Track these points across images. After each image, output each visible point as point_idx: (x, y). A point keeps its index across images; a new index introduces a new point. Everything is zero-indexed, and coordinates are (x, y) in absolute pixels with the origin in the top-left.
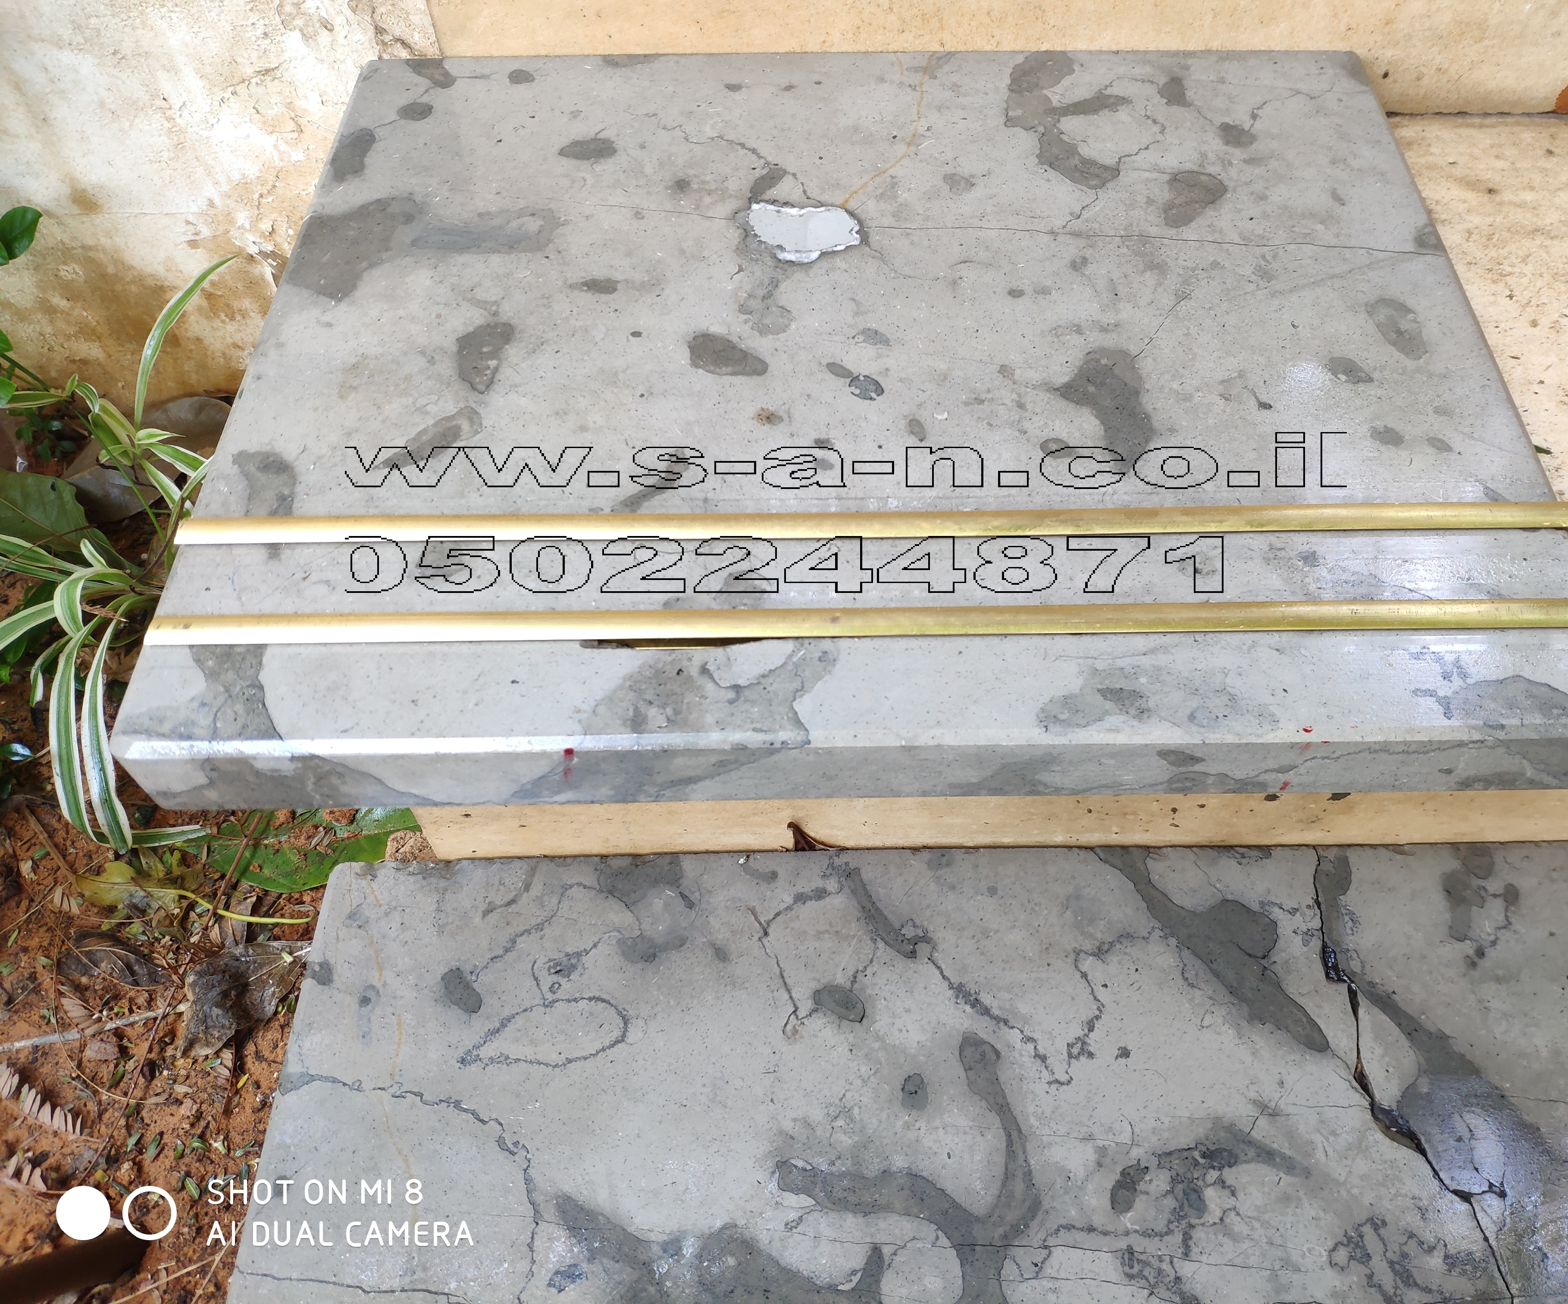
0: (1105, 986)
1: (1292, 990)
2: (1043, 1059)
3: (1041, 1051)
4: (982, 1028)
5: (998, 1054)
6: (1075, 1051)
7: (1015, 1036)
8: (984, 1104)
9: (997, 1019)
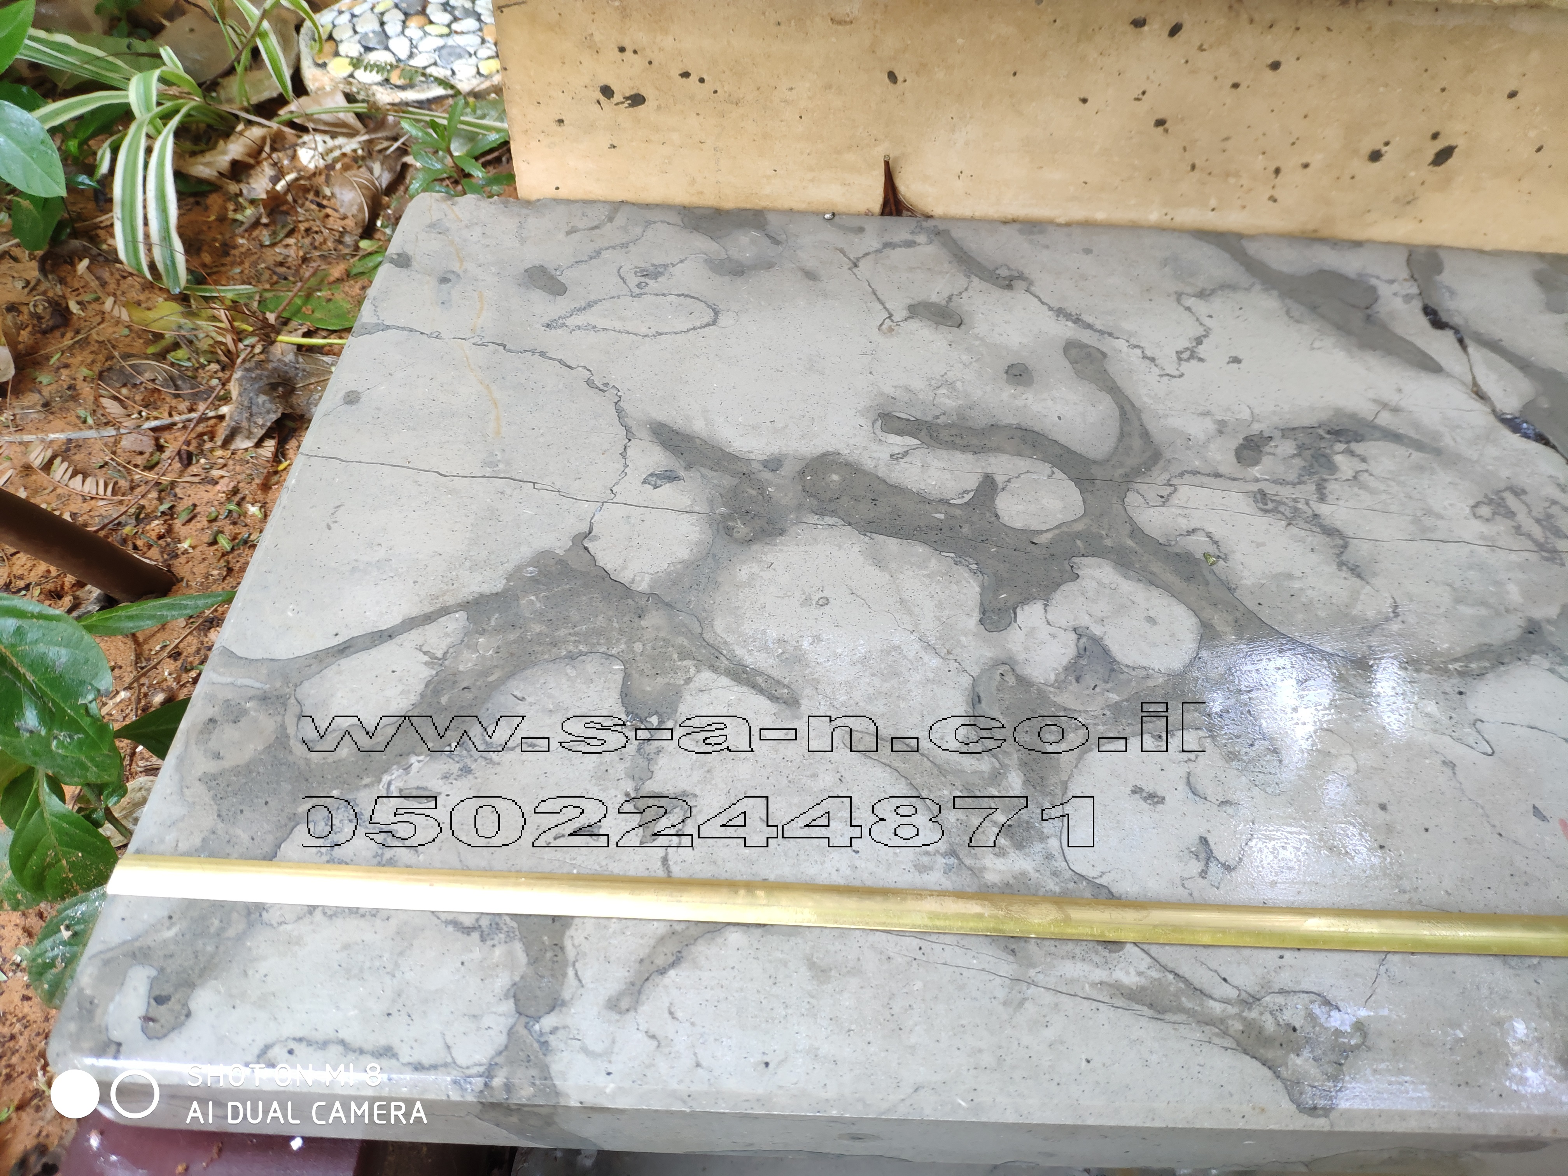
0: (1210, 316)
1: (1400, 331)
2: (1153, 360)
3: (1149, 353)
4: (1087, 337)
5: (1104, 355)
6: (1185, 356)
7: (1121, 344)
8: (1093, 386)
9: (1102, 332)
